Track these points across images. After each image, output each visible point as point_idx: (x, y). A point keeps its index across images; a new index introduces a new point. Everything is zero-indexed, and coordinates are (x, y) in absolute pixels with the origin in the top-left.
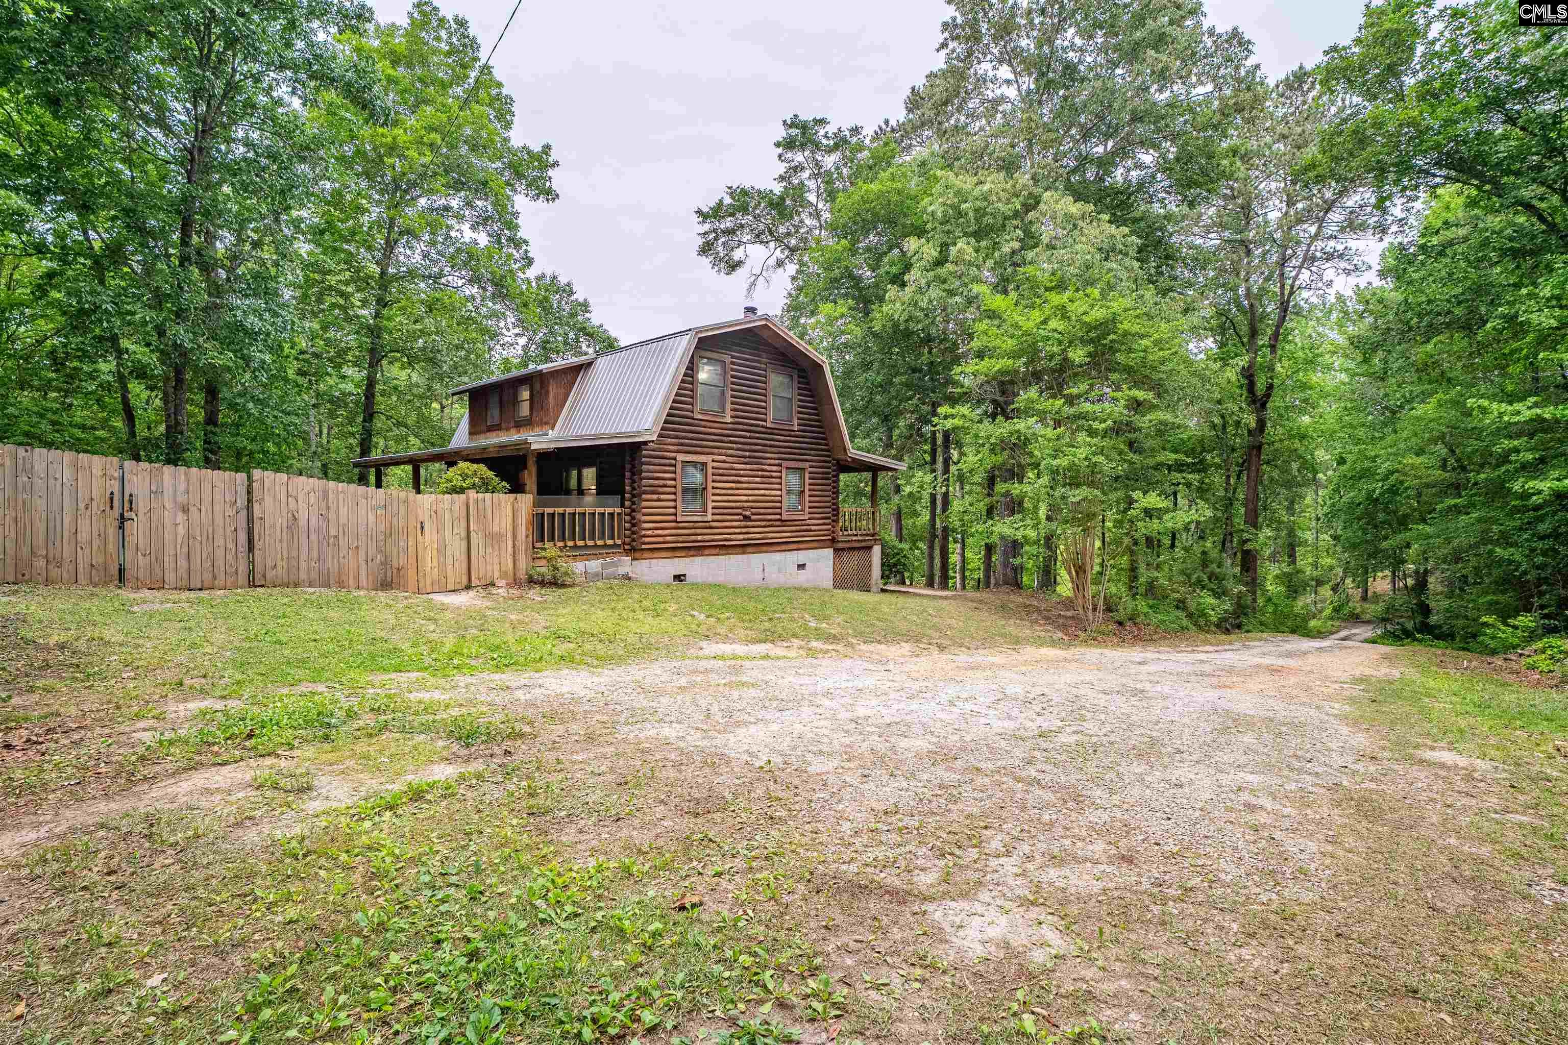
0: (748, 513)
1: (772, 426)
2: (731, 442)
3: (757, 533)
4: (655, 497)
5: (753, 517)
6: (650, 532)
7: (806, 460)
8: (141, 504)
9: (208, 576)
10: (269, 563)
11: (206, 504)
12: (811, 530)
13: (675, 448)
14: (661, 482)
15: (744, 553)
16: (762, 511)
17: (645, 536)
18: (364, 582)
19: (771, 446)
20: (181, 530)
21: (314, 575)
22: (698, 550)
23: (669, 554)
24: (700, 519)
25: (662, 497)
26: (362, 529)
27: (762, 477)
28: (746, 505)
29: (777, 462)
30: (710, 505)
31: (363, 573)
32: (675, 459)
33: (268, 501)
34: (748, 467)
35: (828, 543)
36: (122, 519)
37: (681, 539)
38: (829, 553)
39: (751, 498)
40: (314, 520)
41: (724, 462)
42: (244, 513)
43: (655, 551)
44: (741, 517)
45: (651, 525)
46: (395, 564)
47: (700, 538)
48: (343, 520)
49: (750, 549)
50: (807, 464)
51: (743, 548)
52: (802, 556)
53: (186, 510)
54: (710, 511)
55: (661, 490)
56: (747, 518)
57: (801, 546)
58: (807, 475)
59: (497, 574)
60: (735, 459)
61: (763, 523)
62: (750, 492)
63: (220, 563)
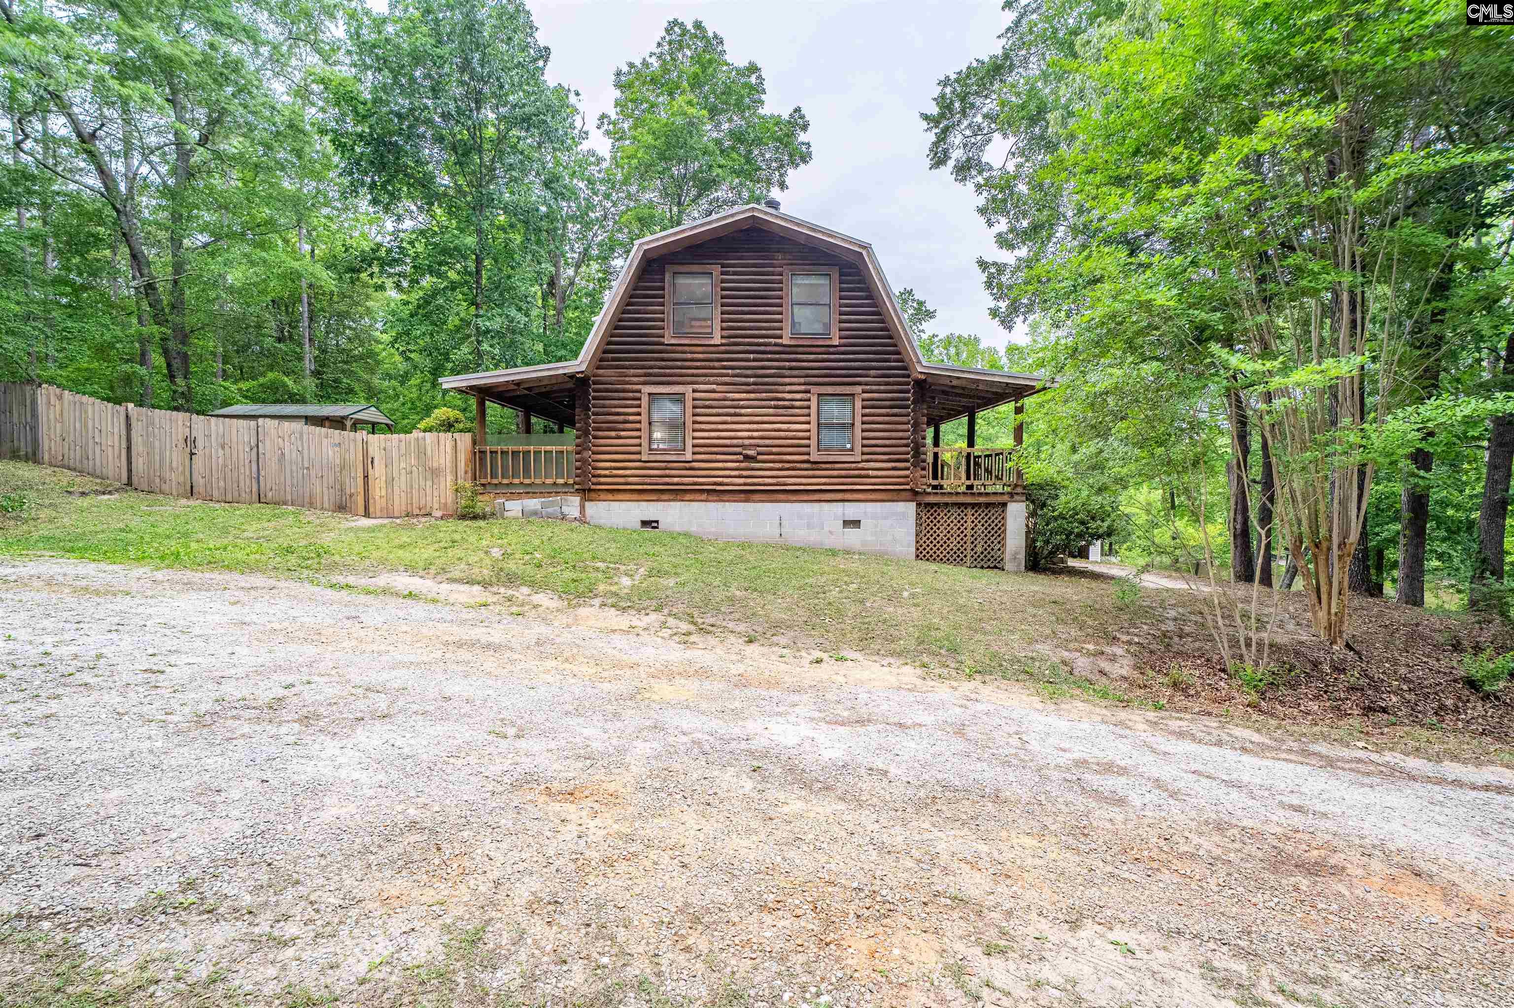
0: (751, 453)
1: (793, 342)
2: (725, 368)
3: (766, 478)
4: (613, 434)
5: (760, 457)
6: (607, 472)
7: (859, 384)
8: (200, 443)
9: (236, 494)
10: (268, 487)
11: (234, 446)
12: (868, 477)
13: (642, 379)
14: (621, 418)
15: (747, 501)
16: (774, 450)
17: (600, 476)
18: (326, 505)
19: (791, 368)
20: (221, 461)
21: (295, 497)
22: (678, 493)
23: (635, 496)
24: (674, 458)
25: (622, 433)
26: (325, 461)
27: (776, 407)
28: (747, 442)
29: (803, 388)
30: (689, 442)
31: (326, 498)
32: (639, 391)
33: (268, 443)
34: (752, 396)
35: (908, 495)
36: (192, 454)
37: (648, 480)
38: (909, 509)
39: (755, 434)
40: (294, 455)
41: (714, 391)
42: (255, 449)
43: (615, 492)
44: (741, 457)
45: (608, 464)
46: (348, 492)
47: (676, 480)
48: (312, 455)
49: (757, 497)
50: (858, 389)
51: (747, 495)
52: (852, 510)
53: (223, 448)
54: (689, 449)
55: (621, 426)
56: (747, 458)
57: (848, 496)
58: (858, 404)
59: (436, 506)
60: (731, 388)
61: (780, 465)
62: (755, 426)
63: (242, 484)
